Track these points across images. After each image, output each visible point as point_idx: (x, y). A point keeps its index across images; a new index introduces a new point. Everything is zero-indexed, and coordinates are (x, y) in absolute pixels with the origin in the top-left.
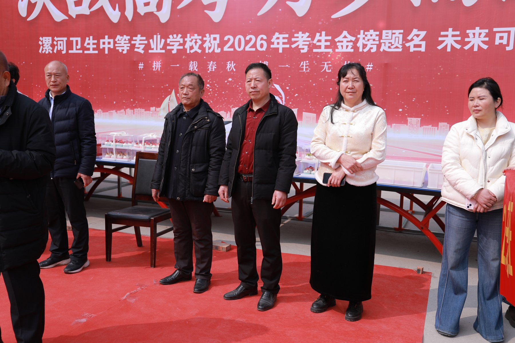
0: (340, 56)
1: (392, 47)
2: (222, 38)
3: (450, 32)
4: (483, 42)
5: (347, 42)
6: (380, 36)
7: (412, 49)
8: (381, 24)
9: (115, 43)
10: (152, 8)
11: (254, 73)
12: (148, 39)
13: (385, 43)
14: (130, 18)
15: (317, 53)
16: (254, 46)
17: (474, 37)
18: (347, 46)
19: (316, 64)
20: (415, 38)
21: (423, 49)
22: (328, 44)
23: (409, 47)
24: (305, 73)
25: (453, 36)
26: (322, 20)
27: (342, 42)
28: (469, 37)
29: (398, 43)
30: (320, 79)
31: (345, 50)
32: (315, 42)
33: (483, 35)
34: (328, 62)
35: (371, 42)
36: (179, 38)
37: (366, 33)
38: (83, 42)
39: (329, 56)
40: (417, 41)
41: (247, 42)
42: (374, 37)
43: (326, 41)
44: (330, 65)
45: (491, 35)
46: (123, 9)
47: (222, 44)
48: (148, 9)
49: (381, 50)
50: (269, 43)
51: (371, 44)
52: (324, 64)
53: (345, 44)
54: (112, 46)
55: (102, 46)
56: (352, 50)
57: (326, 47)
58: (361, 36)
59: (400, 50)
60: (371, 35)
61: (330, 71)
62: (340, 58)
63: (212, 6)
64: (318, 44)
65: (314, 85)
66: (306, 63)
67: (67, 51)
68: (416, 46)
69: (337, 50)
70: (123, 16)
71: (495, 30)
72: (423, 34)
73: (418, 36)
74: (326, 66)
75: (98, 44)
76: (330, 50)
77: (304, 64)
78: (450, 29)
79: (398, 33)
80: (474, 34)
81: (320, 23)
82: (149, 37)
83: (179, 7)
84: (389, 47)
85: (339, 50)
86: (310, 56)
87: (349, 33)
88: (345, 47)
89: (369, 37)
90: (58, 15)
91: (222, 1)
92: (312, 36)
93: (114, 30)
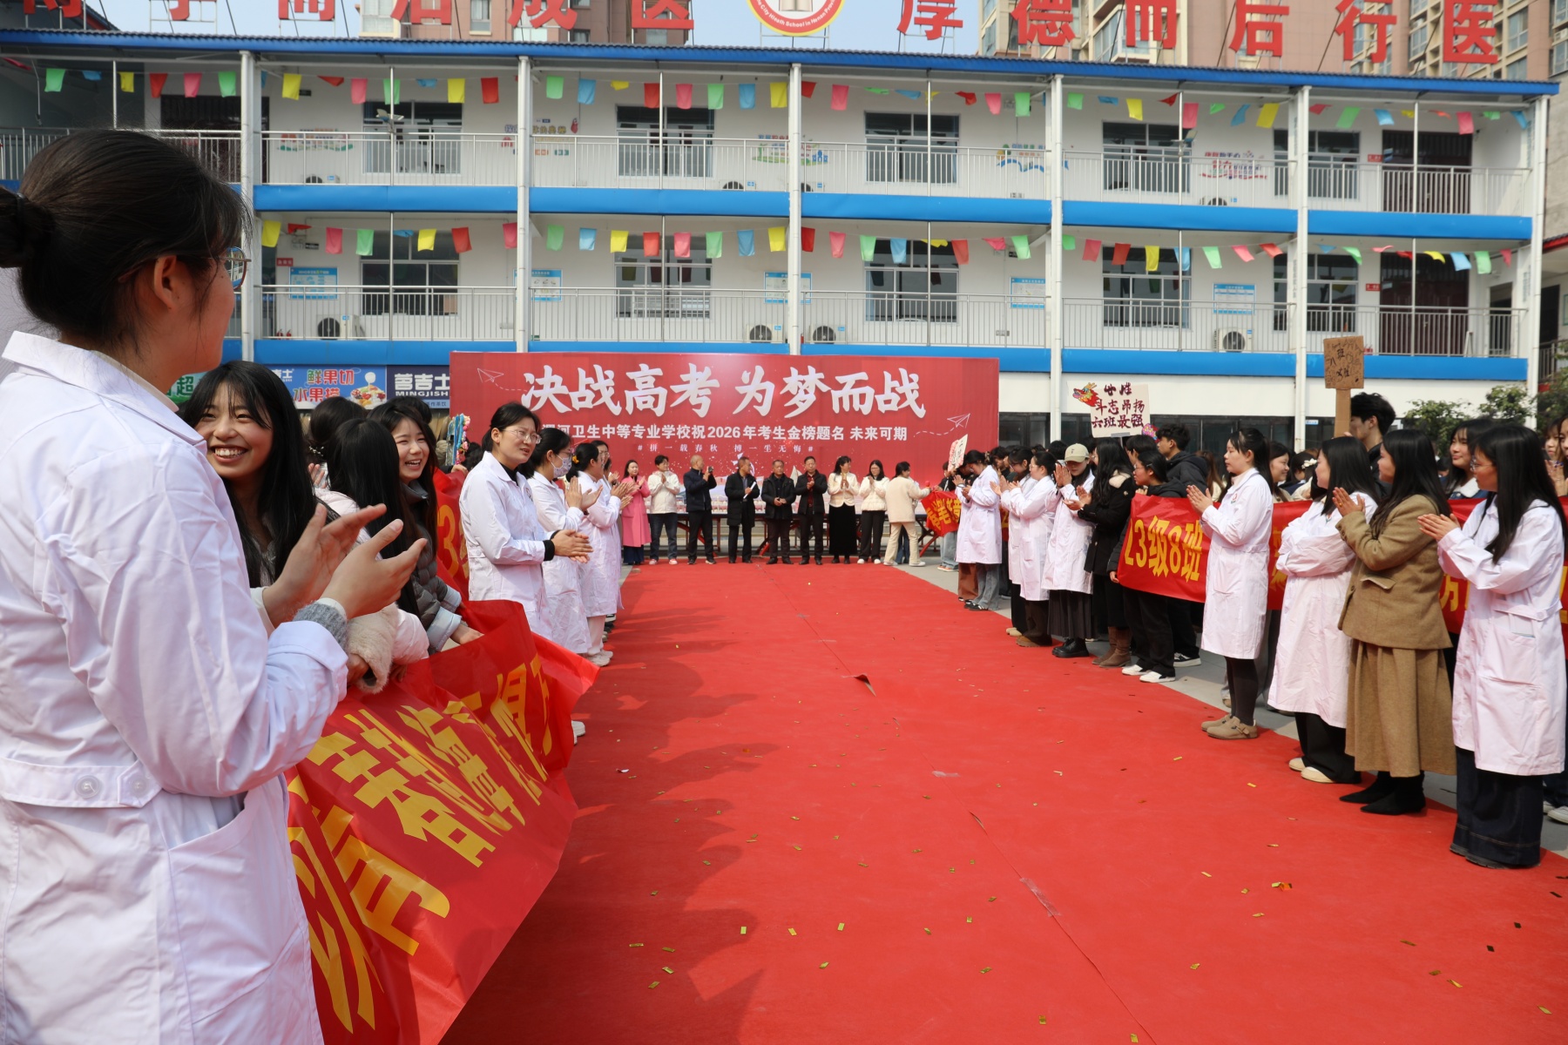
0: (791, 442)
1: (824, 437)
2: (706, 429)
3: (857, 429)
4: (876, 435)
5: (796, 433)
6: (816, 430)
7: (836, 439)
8: (817, 423)
9: (616, 430)
10: (650, 405)
12: (646, 428)
13: (819, 434)
14: (630, 412)
15: (776, 440)
16: (731, 434)
17: (870, 433)
18: (795, 436)
21: (842, 438)
22: (783, 434)
23: (834, 437)
25: (858, 431)
26: (779, 419)
27: (792, 433)
28: (867, 432)
29: (827, 435)
31: (794, 438)
32: (774, 433)
33: (875, 431)
34: (783, 446)
35: (811, 433)
36: (672, 428)
37: (807, 428)
38: (586, 429)
39: (784, 442)
40: (838, 433)
41: (725, 432)
43: (782, 432)
45: (879, 431)
46: (624, 404)
47: (706, 432)
48: (646, 406)
49: (817, 439)
50: (742, 432)
51: (811, 435)
53: (794, 434)
54: (613, 433)
55: (604, 433)
56: (799, 439)
57: (782, 436)
58: (804, 430)
59: (829, 438)
60: (811, 429)
61: (785, 451)
63: (698, 406)
64: (776, 434)
66: (769, 446)
68: (838, 437)
70: (624, 411)
71: (881, 428)
72: (842, 429)
73: (838, 431)
74: (782, 448)
75: (600, 431)
76: (784, 438)
77: (767, 447)
78: (857, 427)
79: (827, 429)
80: (870, 430)
81: (777, 421)
82: (647, 426)
83: (672, 405)
84: (822, 437)
85: (790, 438)
86: (770, 442)
87: (796, 428)
89: (809, 430)
90: (561, 408)
91: (706, 403)
92: (772, 429)
93: (615, 421)
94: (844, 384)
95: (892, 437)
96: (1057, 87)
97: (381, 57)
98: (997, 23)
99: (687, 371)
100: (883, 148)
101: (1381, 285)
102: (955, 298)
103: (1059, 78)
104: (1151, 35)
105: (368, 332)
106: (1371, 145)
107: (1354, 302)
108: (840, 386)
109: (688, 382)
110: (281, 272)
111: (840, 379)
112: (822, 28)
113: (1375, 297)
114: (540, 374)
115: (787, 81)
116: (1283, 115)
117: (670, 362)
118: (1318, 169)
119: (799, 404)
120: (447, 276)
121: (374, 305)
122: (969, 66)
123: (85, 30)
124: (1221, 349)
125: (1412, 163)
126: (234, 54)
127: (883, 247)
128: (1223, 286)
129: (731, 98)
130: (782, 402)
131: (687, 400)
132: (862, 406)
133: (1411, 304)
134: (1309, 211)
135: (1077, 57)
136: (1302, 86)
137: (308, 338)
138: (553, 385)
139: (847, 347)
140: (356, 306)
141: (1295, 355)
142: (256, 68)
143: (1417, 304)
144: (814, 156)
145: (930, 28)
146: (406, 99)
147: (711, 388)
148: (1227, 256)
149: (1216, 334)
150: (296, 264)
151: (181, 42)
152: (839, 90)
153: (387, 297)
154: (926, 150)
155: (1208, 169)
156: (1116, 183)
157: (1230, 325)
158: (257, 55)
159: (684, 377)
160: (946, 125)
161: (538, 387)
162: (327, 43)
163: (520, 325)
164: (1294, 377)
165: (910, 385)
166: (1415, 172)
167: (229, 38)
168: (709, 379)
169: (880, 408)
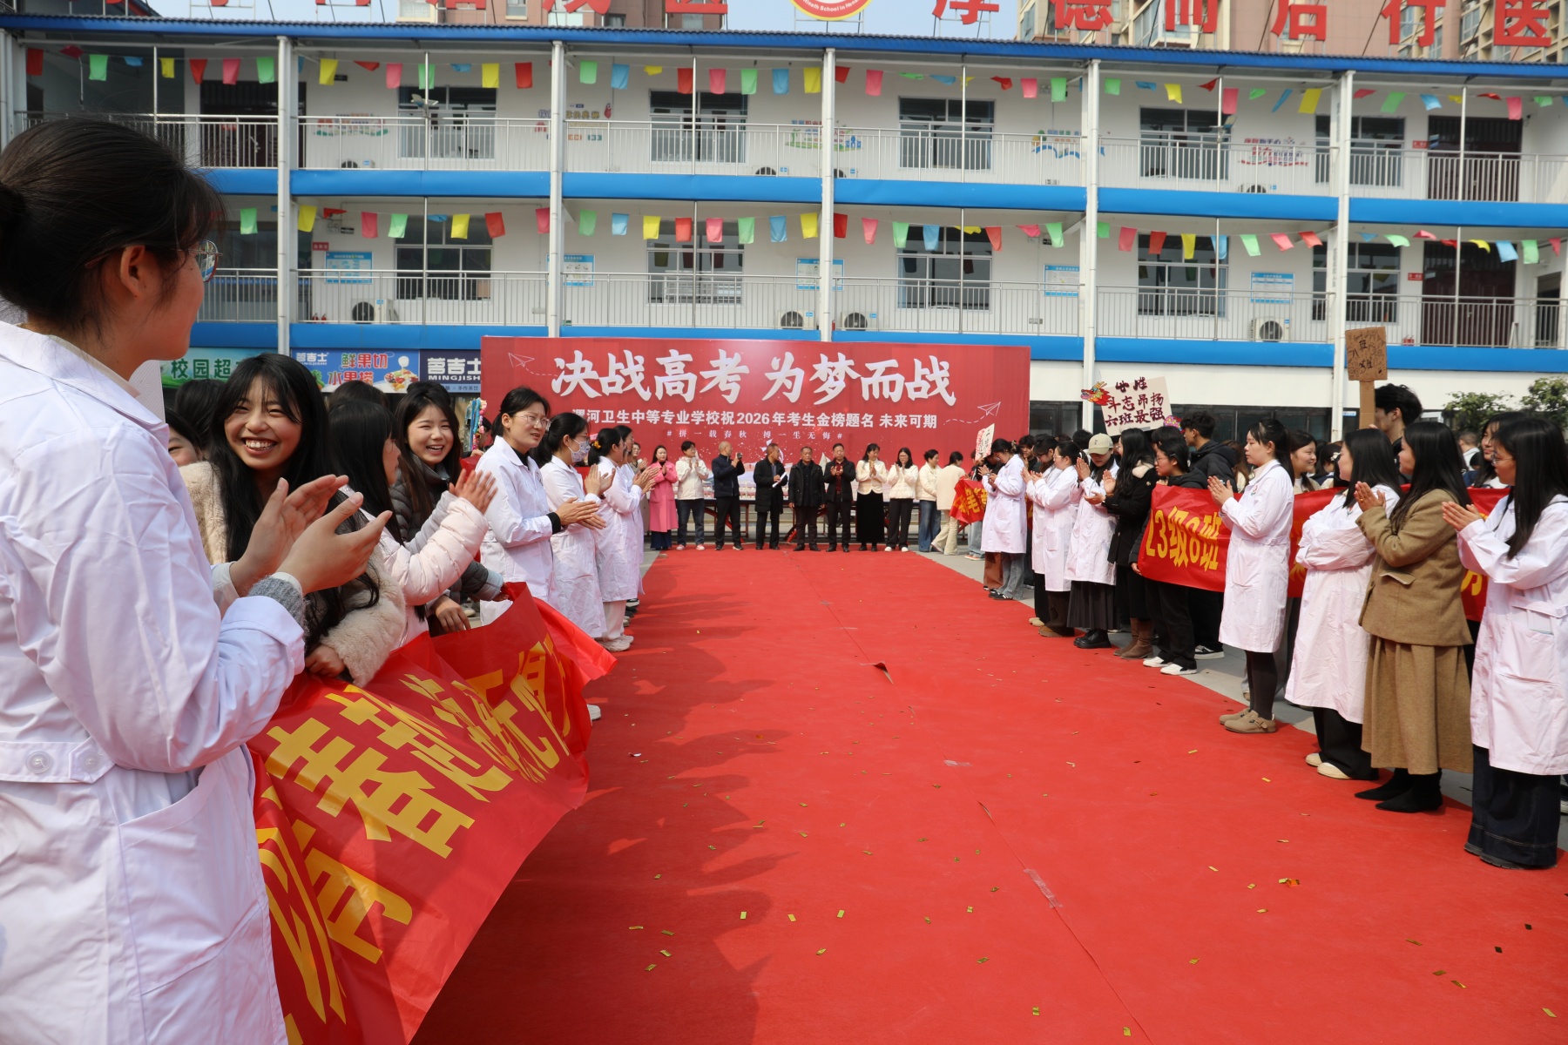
1: (853, 424)
2: (735, 415)
3: (886, 416)
4: (905, 423)
5: (825, 420)
6: (846, 417)
7: (865, 426)
8: (846, 410)
9: (646, 415)
10: (679, 391)
11: (838, 448)
12: (675, 414)
13: (848, 421)
14: (660, 398)
15: (805, 427)
16: (760, 420)
17: (899, 420)
18: (825, 423)
20: (866, 419)
21: (871, 426)
22: (812, 421)
23: (863, 424)
25: (888, 419)
26: (808, 406)
27: (822, 420)
28: (896, 420)
29: (857, 422)
31: (823, 425)
32: (803, 419)
33: (904, 418)
35: (840, 420)
36: (701, 414)
37: (837, 415)
38: (616, 414)
40: (868, 421)
42: (842, 417)
43: (811, 419)
45: (908, 419)
46: (653, 390)
47: (736, 419)
48: (676, 392)
49: (847, 426)
50: (771, 419)
51: (840, 422)
54: (643, 418)
55: (633, 418)
56: (828, 425)
57: (811, 423)
58: (834, 416)
59: (858, 426)
60: (840, 416)
61: (814, 438)
63: (728, 392)
64: (805, 421)
66: (798, 433)
67: (600, 420)
68: (867, 424)
69: (818, 425)
70: (654, 397)
71: (911, 416)
72: (871, 416)
73: (868, 418)
74: (811, 435)
75: (630, 416)
76: (814, 425)
77: (796, 434)
78: (886, 414)
79: (856, 416)
81: (807, 408)
82: (676, 411)
83: (702, 391)
84: (851, 424)
85: (820, 425)
86: (799, 428)
87: (826, 414)
88: (823, 423)
90: (591, 393)
91: (736, 389)
92: (802, 415)
93: (645, 406)
94: (874, 371)
95: (922, 425)
96: (1094, 73)
97: (416, 42)
98: (1036, 7)
99: (717, 357)
100: (917, 134)
101: (1423, 275)
102: (988, 285)
103: (1096, 63)
104: (1191, 19)
105: (401, 316)
106: (1417, 131)
107: (1395, 292)
108: (870, 374)
109: (717, 368)
110: (317, 256)
111: (870, 366)
112: (857, 12)
113: (1418, 285)
114: (570, 359)
115: (820, 66)
116: (1326, 101)
117: (700, 347)
118: (1360, 156)
119: (829, 391)
120: (480, 260)
121: (408, 290)
122: (1005, 50)
123: (126, 16)
124: (1258, 339)
125: (1459, 149)
126: (271, 40)
127: (915, 234)
128: (1261, 275)
129: (764, 84)
130: (812, 388)
131: (716, 387)
132: (891, 394)
133: (1454, 294)
134: (1350, 199)
135: (1117, 42)
136: (1346, 70)
137: (343, 322)
138: (583, 370)
139: (878, 333)
140: (390, 290)
141: (1333, 345)
142: (293, 53)
143: (1460, 294)
144: (848, 142)
145: (966, 12)
146: (441, 84)
147: (741, 375)
148: (1266, 243)
149: (1253, 322)
150: (332, 248)
151: (220, 28)
152: (874, 74)
153: (421, 281)
154: (960, 135)
155: (1247, 156)
156: (1152, 170)
157: (1267, 315)
158: (294, 40)
159: (714, 363)
160: (981, 111)
161: (569, 372)
162: (363, 29)
163: (552, 310)
164: (1332, 368)
165: (940, 373)
166: (1462, 158)
167: (267, 23)
168: (739, 365)
169: (909, 396)
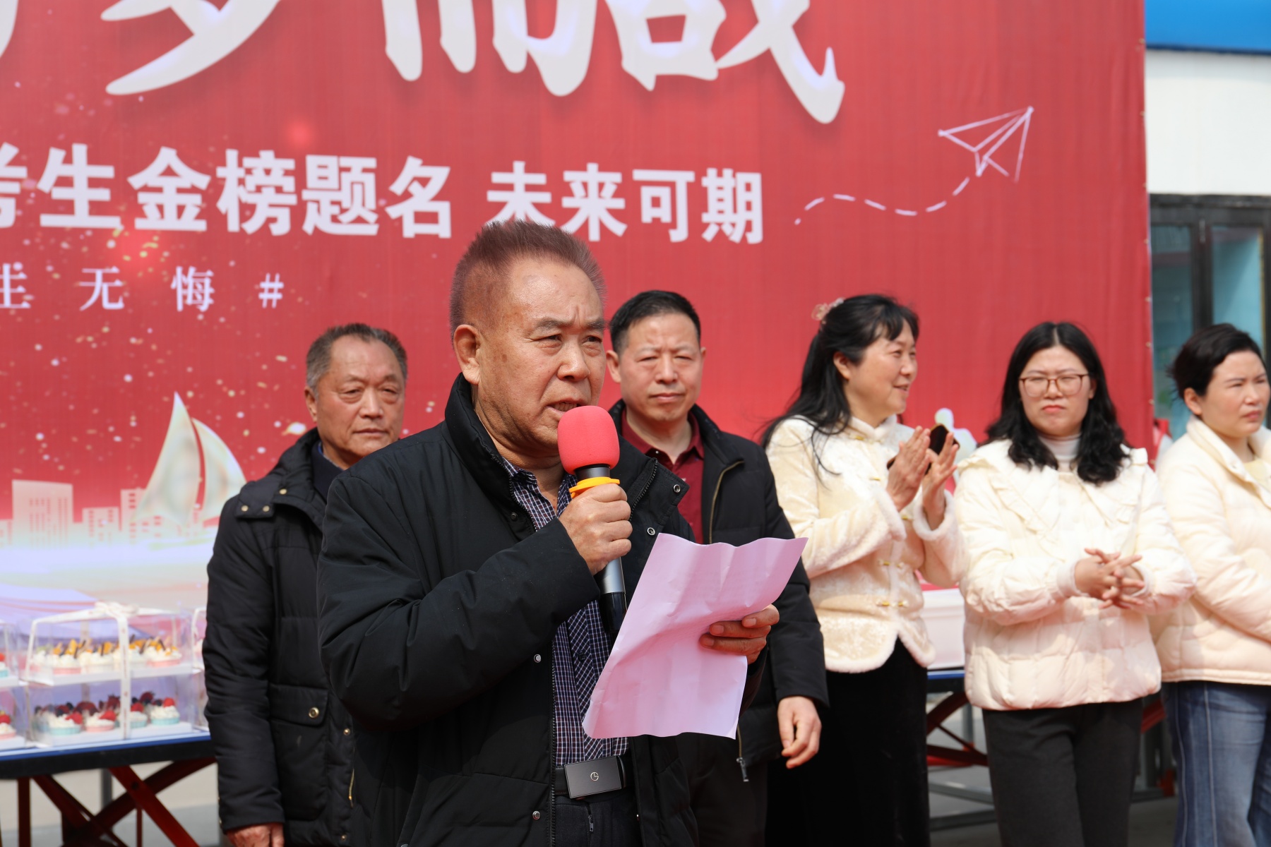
0: (154, 245)
1: (344, 218)
3: (519, 175)
4: (614, 213)
5: (180, 191)
6: (299, 175)
7: (411, 229)
8: (299, 133)
13: (317, 202)
15: (59, 232)
17: (587, 196)
18: (181, 210)
19: (56, 276)
20: (416, 188)
21: (443, 229)
22: (103, 195)
23: (400, 220)
24: (12, 313)
25: (530, 188)
26: (70, 97)
27: (159, 190)
28: (570, 194)
29: (363, 204)
30: (79, 340)
31: (171, 223)
32: (46, 184)
33: (610, 189)
34: (107, 270)
35: (269, 195)
37: (248, 162)
39: (111, 244)
40: (423, 199)
42: (277, 178)
43: (94, 183)
44: (118, 283)
49: (308, 228)
51: (272, 206)
52: (92, 278)
53: (170, 200)
56: (201, 226)
57: (97, 208)
58: (230, 171)
59: (371, 230)
60: (268, 172)
61: (119, 305)
62: (154, 254)
64: (60, 194)
65: (55, 362)
66: (13, 272)
68: (421, 217)
69: (140, 224)
71: (639, 175)
72: (439, 175)
73: (424, 182)
74: (100, 287)
76: (113, 223)
77: (5, 277)
78: (519, 166)
79: (360, 169)
80: (585, 185)
81: (62, 110)
84: (335, 219)
85: (150, 222)
86: (27, 242)
87: (183, 157)
88: (171, 211)
89: (258, 178)
95: (697, 226)
132: (538, 47)
169: (630, 64)
